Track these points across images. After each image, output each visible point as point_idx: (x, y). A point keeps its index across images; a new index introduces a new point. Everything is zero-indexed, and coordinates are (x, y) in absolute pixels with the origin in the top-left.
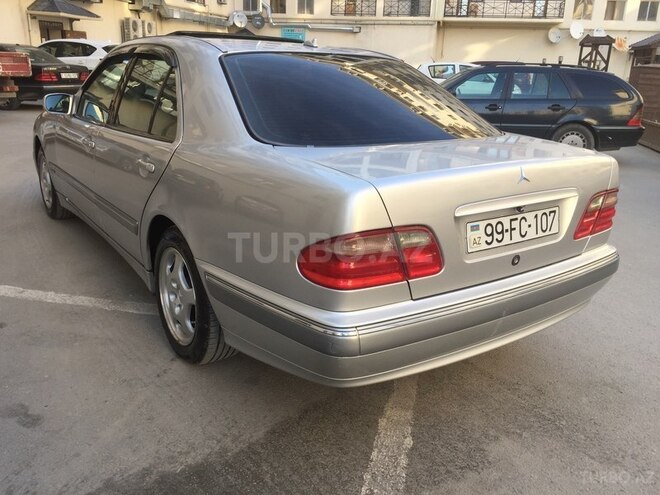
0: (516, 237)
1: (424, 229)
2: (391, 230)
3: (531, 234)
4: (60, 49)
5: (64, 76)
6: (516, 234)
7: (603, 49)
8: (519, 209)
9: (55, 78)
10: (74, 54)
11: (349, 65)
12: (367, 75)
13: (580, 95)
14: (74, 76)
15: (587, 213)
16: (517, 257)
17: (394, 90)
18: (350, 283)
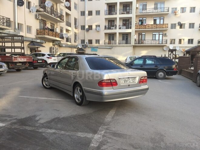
0: (129, 82)
1: (114, 79)
2: (110, 79)
3: (131, 82)
4: (37, 55)
5: (39, 61)
6: (128, 82)
7: (174, 52)
8: (129, 78)
9: (37, 62)
10: (40, 56)
11: (107, 59)
12: (111, 61)
13: (162, 63)
14: (41, 61)
15: (141, 80)
16: (129, 85)
17: (118, 65)
18: (105, 86)
